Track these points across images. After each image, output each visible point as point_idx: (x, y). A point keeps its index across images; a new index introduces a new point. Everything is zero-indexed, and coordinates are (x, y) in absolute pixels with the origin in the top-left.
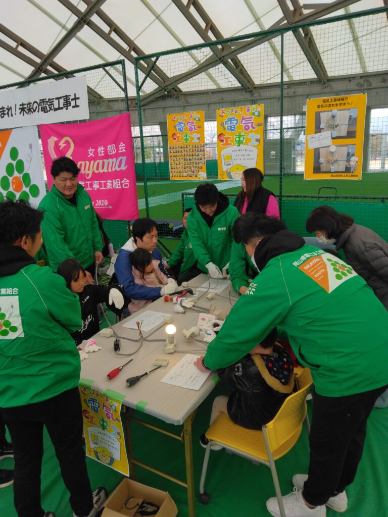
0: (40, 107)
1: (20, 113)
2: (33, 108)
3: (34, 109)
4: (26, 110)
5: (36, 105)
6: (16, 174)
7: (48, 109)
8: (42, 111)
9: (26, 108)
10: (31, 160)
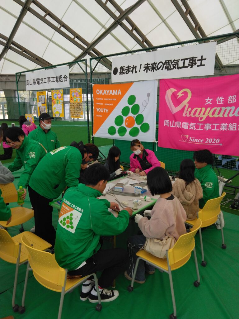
0: (165, 66)
1: (144, 70)
2: (157, 67)
3: (159, 67)
4: (150, 68)
5: (161, 64)
6: (131, 114)
7: (172, 67)
8: (165, 69)
9: (150, 67)
10: (146, 105)
